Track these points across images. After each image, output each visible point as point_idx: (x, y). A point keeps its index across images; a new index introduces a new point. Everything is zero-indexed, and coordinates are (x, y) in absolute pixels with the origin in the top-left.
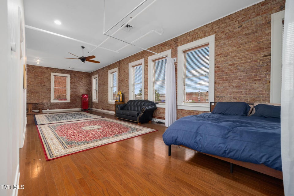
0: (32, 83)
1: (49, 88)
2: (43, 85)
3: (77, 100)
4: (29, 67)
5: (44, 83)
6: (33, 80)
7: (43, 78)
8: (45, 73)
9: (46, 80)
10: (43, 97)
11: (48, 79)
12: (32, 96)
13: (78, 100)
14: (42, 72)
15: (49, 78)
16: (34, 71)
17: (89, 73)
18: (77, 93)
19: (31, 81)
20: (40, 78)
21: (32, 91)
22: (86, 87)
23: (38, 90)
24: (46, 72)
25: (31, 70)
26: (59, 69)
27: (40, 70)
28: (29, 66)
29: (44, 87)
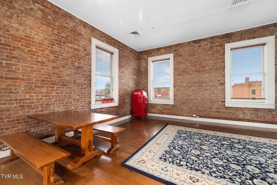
0: (52, 55)
1: (87, 73)
2: (77, 64)
3: (126, 101)
4: (47, 7)
5: (79, 60)
6: (56, 48)
7: (76, 47)
8: (82, 35)
9: (82, 53)
10: (77, 97)
11: (86, 53)
12: (54, 94)
13: (128, 100)
14: (73, 31)
15: (88, 51)
16: (57, 24)
17: (137, 52)
18: (125, 87)
19: (52, 52)
20: (70, 45)
21: (54, 79)
22: (135, 77)
23: (67, 78)
24: (82, 33)
25: (50, 17)
26: (103, 33)
27: (71, 24)
28: (45, 4)
29: (80, 71)
